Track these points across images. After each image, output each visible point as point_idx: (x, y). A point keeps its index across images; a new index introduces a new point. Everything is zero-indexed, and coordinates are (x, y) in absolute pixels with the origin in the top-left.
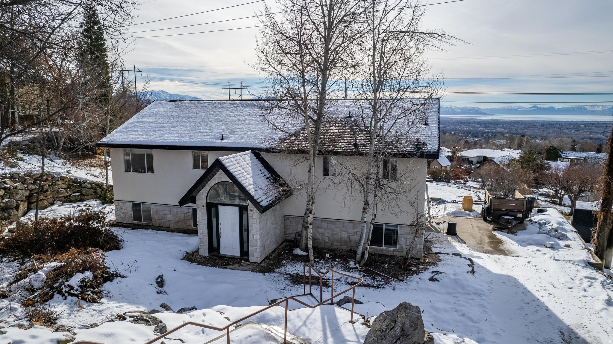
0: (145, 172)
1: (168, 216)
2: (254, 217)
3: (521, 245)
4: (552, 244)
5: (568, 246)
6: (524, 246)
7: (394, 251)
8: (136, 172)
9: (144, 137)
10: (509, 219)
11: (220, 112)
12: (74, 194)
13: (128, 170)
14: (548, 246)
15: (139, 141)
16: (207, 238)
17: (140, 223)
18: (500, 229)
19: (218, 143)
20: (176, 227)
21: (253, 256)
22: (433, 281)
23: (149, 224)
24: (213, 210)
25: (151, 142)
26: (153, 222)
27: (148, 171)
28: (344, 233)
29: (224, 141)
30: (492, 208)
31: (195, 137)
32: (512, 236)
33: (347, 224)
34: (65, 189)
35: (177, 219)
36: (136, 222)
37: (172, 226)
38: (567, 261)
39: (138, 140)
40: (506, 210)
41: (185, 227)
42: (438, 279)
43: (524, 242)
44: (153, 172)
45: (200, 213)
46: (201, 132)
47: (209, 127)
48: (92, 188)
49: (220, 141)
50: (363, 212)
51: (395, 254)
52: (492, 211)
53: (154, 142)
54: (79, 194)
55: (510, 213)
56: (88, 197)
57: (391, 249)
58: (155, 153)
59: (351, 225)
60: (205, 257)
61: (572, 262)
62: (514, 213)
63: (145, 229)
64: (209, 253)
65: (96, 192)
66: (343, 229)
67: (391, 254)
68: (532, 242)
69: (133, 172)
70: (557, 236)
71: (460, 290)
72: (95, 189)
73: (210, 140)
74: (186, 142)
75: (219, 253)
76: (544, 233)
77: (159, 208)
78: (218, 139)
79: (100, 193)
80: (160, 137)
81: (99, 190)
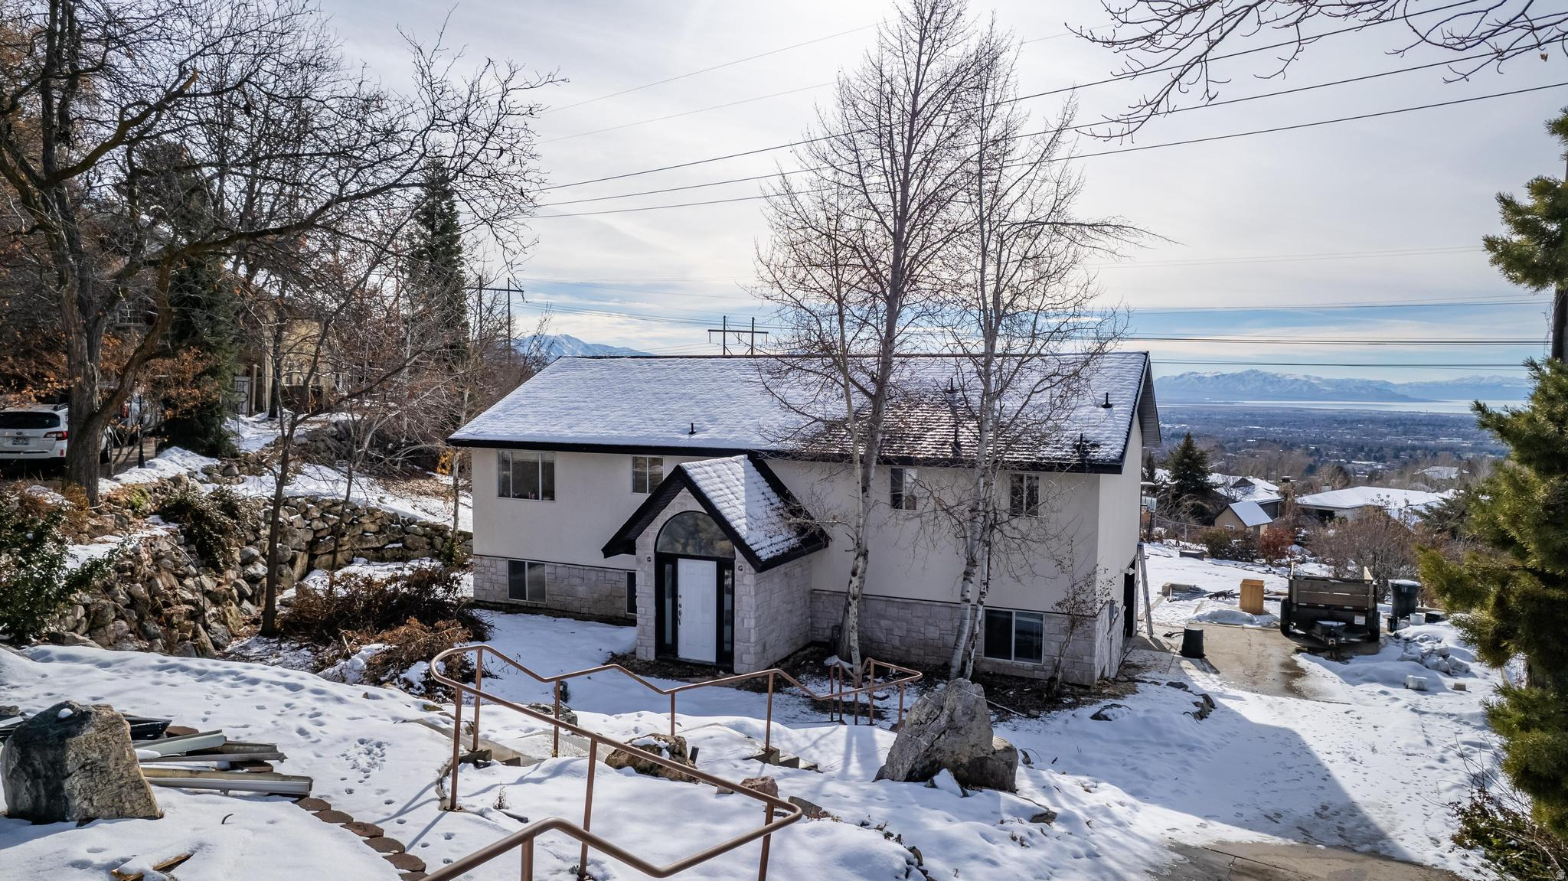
0: (537, 498)
1: (580, 589)
2: (745, 582)
3: (1348, 682)
4: (1420, 682)
5: (1461, 688)
6: (1354, 685)
7: (1035, 668)
8: (520, 497)
9: (538, 428)
10: (1332, 626)
11: (691, 380)
12: (390, 546)
13: (503, 493)
14: (1410, 685)
15: (530, 435)
16: (653, 624)
17: (521, 601)
18: (1313, 651)
19: (685, 440)
20: (592, 611)
21: (741, 661)
22: (1099, 719)
23: (540, 604)
24: (668, 567)
25: (553, 437)
26: (548, 601)
27: (543, 496)
28: (932, 629)
29: (694, 437)
30: (1294, 601)
31: (639, 429)
32: (1337, 664)
33: (938, 609)
34: (374, 533)
35: (596, 596)
36: (515, 601)
37: (585, 610)
38: (1443, 715)
39: (527, 432)
40: (1328, 607)
41: (611, 613)
42: (1109, 717)
43: (1357, 675)
44: (552, 498)
45: (643, 574)
46: (652, 420)
47: (666, 410)
48: (424, 535)
49: (687, 437)
50: (965, 579)
51: (1037, 674)
52: (1295, 610)
53: (560, 437)
54: (400, 545)
55: (1339, 613)
56: (416, 554)
57: (1029, 664)
58: (560, 460)
59: (946, 611)
60: (648, 663)
61: (1454, 718)
62: (1347, 615)
63: (532, 614)
64: (656, 656)
65: (432, 544)
66: (931, 621)
67: (1030, 675)
68: (1375, 676)
69: (514, 497)
70: (1443, 668)
71: (1151, 738)
72: (431, 538)
73: (669, 435)
74: (620, 438)
75: (676, 654)
76: (1412, 660)
77: (560, 571)
78: (683, 434)
79: (439, 547)
80: (570, 427)
81: (438, 541)
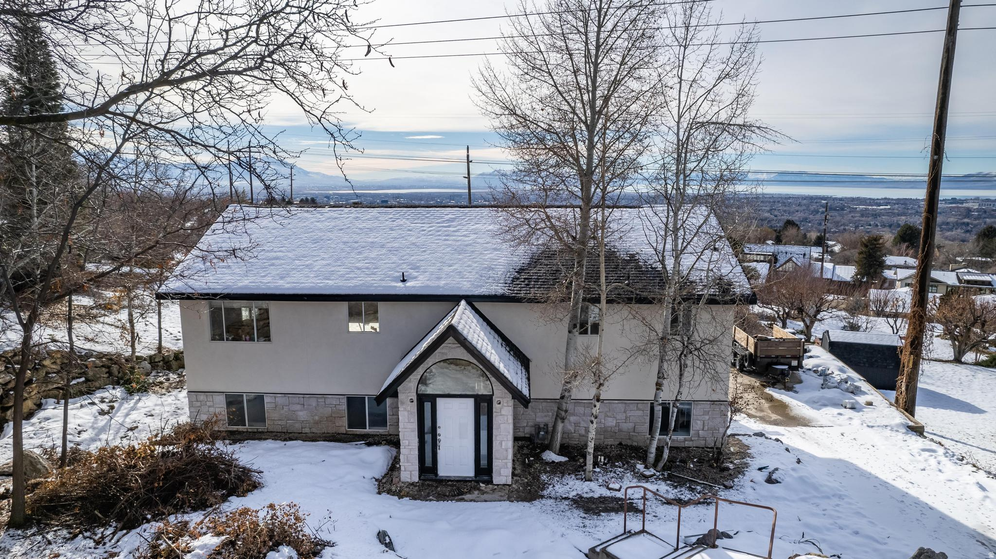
0: (252, 339)
1: (301, 413)
2: (503, 412)
3: (813, 408)
4: (853, 404)
5: (870, 404)
6: (819, 409)
7: (685, 440)
8: (233, 340)
9: (251, 279)
10: (782, 369)
11: (371, 229)
12: (74, 382)
13: (217, 336)
14: (848, 406)
15: (246, 287)
16: (417, 452)
17: (240, 428)
19: (399, 288)
20: (314, 430)
21: (500, 475)
22: (772, 483)
23: (261, 428)
24: (428, 406)
25: (269, 288)
26: (268, 425)
27: (258, 338)
28: (610, 419)
29: (408, 284)
30: (758, 355)
31: (352, 278)
32: (791, 393)
33: (615, 405)
34: (58, 372)
35: (317, 418)
36: (235, 428)
37: (307, 430)
38: (882, 426)
39: (240, 284)
40: (777, 357)
41: (331, 430)
42: (779, 480)
43: (814, 402)
44: (269, 340)
45: (406, 413)
46: (359, 269)
47: (366, 258)
48: (103, 366)
49: (401, 284)
50: (657, 389)
51: (687, 444)
52: (759, 360)
53: (276, 288)
54: (83, 379)
55: (782, 360)
56: (97, 384)
57: (681, 438)
58: (273, 307)
59: (621, 406)
60: (412, 484)
61: (889, 428)
62: (788, 360)
63: (260, 439)
64: (419, 477)
65: (110, 373)
66: (609, 414)
67: (682, 445)
68: (826, 402)
69: (227, 339)
70: (850, 390)
71: (815, 494)
72: (109, 367)
73: (383, 284)
74: (339, 287)
75: (436, 475)
76: (834, 387)
77: (280, 400)
78: (397, 282)
79: (116, 373)
80: (282, 278)
81: (115, 368)
